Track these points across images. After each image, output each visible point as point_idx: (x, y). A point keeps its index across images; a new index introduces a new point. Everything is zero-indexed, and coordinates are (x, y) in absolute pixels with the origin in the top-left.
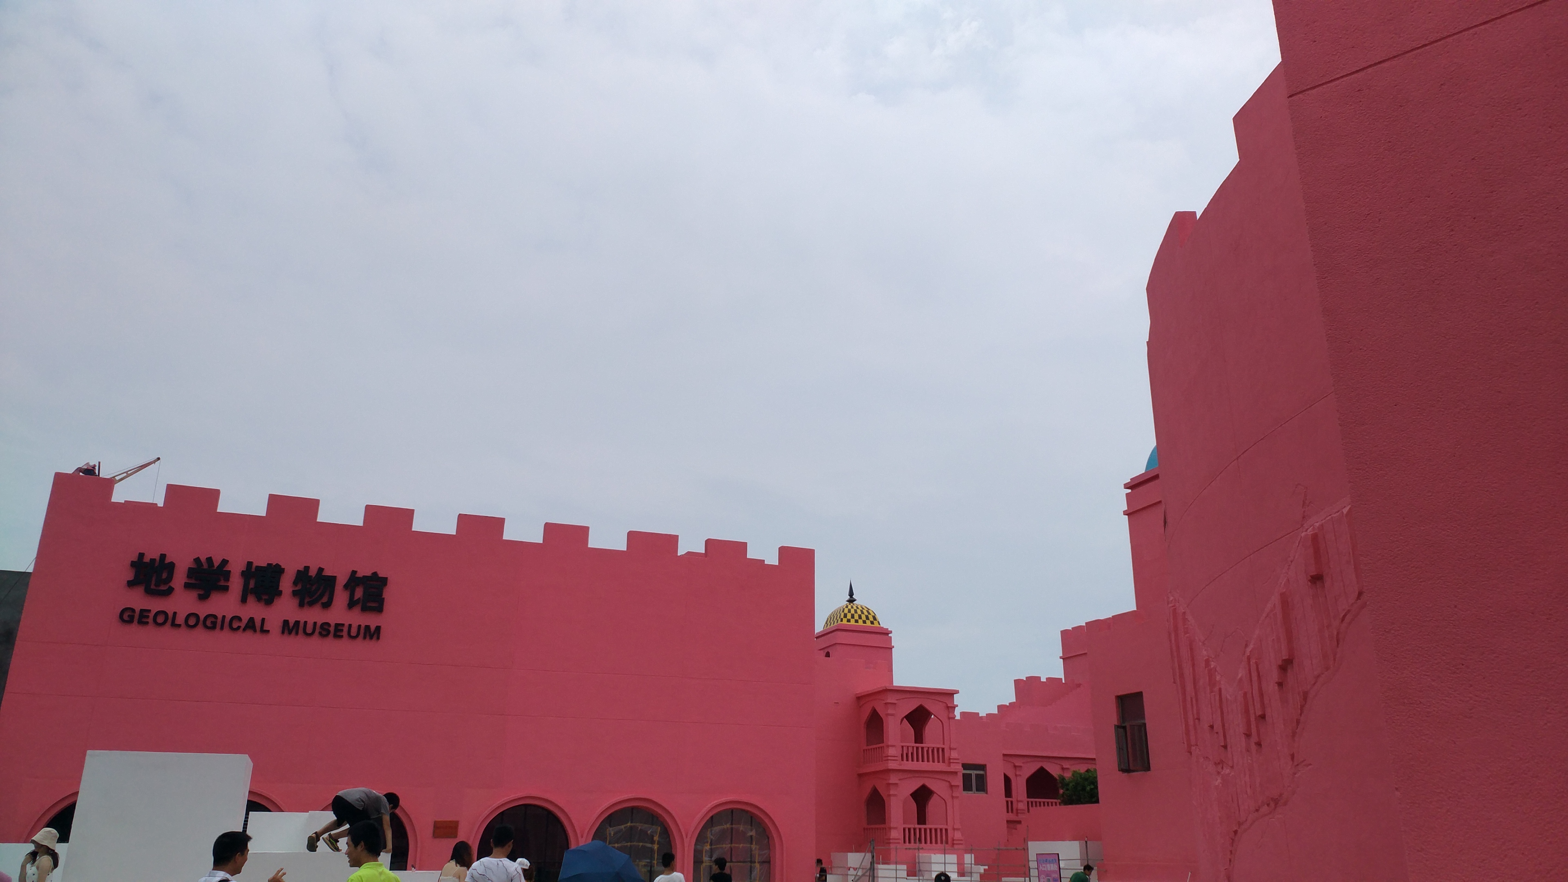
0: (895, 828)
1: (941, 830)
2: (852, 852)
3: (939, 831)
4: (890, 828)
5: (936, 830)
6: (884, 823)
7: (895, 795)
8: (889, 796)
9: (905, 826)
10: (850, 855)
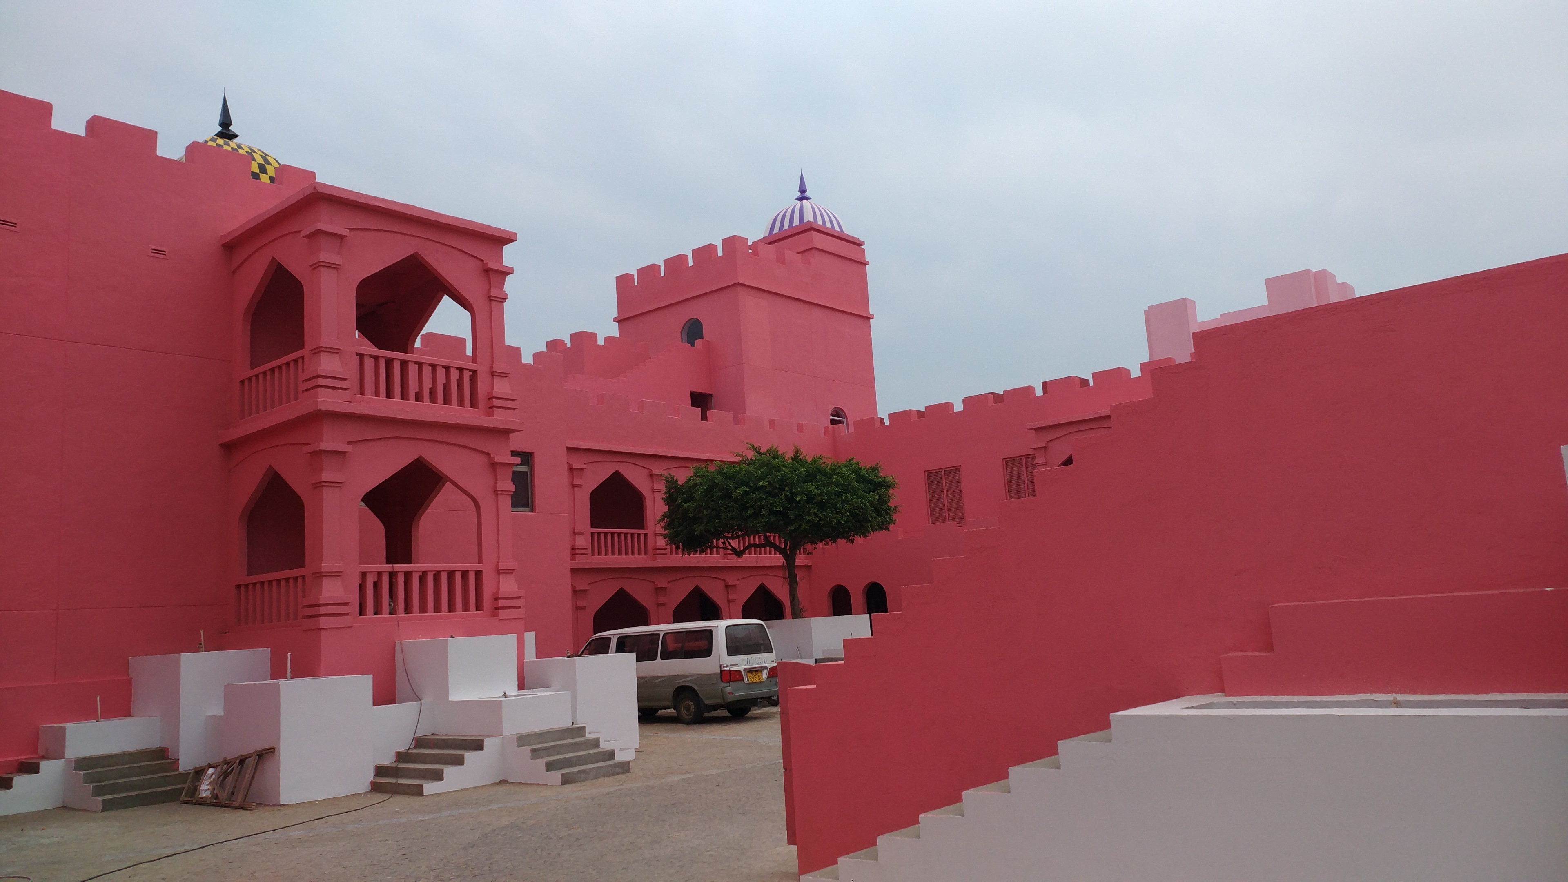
0: (337, 574)
1: (465, 574)
2: (198, 650)
3: (458, 577)
4: (319, 576)
5: (451, 575)
6: (300, 562)
7: (337, 485)
8: (319, 485)
9: (365, 567)
10: (186, 658)
